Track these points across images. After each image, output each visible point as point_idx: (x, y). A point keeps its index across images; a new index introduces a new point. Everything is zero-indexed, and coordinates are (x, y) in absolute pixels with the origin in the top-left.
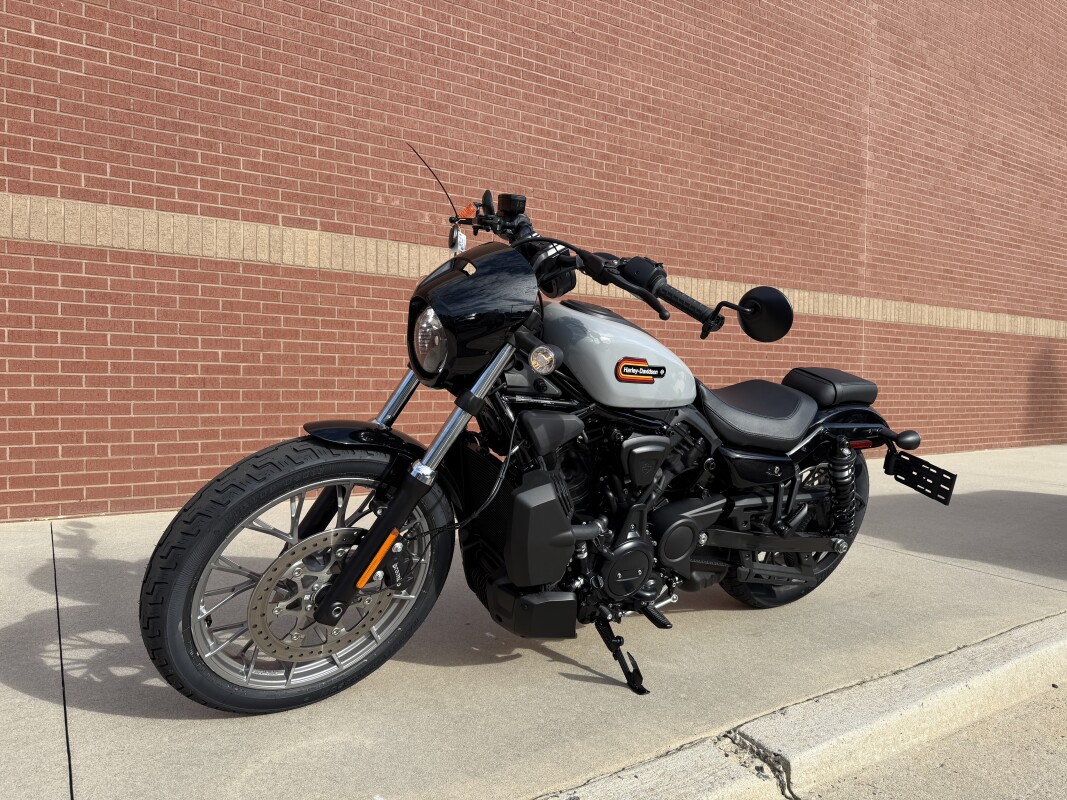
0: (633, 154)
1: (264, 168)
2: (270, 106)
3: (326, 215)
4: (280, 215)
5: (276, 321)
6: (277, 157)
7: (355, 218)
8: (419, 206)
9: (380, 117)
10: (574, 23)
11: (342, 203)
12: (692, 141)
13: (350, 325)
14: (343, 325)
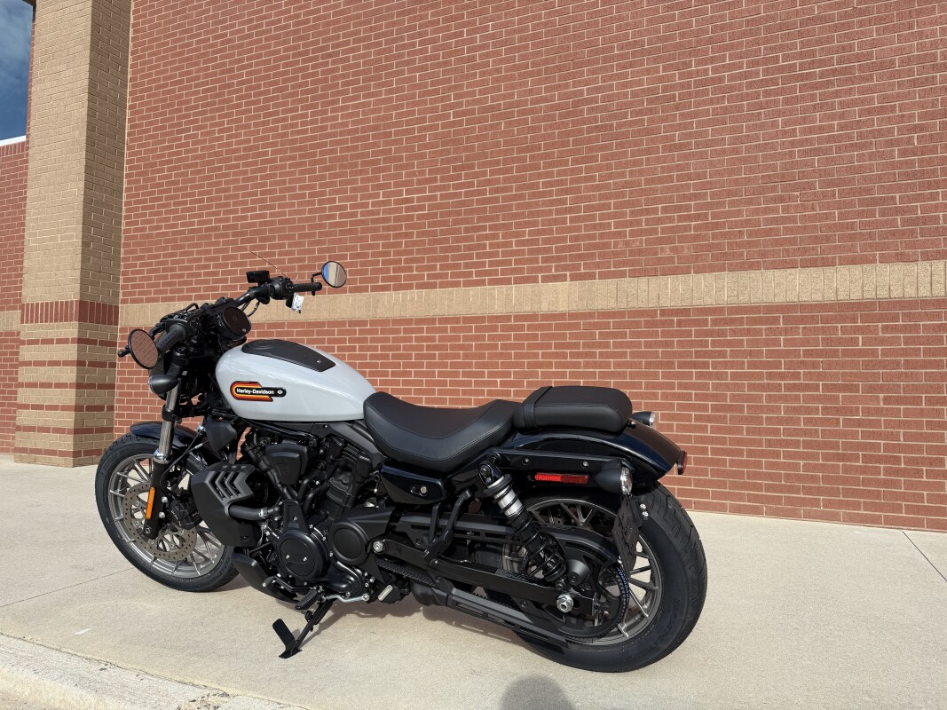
1: (530, 242)
3: (573, 268)
4: (540, 275)
7: (598, 265)
9: (623, 175)
11: (588, 255)
13: (593, 355)
14: (586, 355)
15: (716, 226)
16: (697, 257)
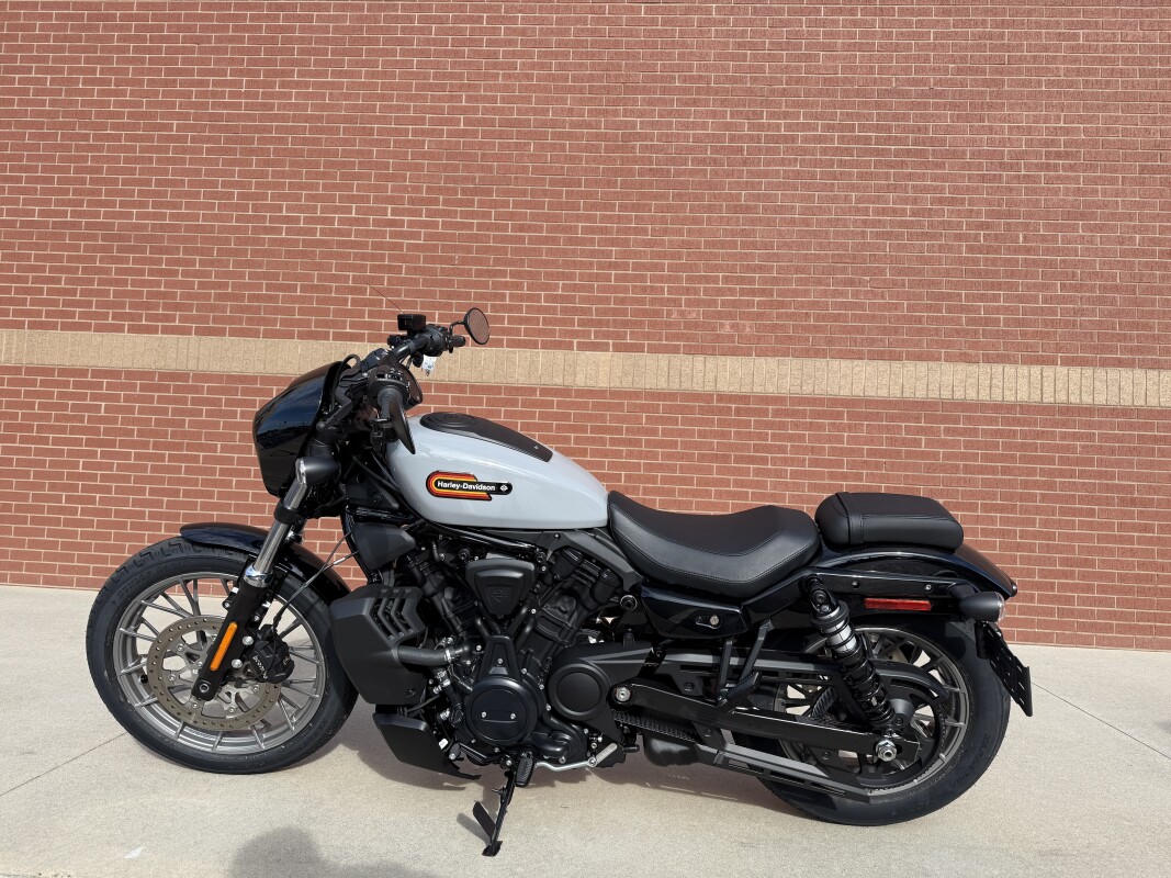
1: (563, 299)
2: (570, 241)
3: (618, 336)
4: (575, 341)
6: (575, 288)
7: (648, 336)
8: (720, 315)
9: (680, 232)
10: (933, 77)
11: (635, 323)
13: (638, 443)
14: (630, 442)
15: (782, 305)
16: (759, 338)
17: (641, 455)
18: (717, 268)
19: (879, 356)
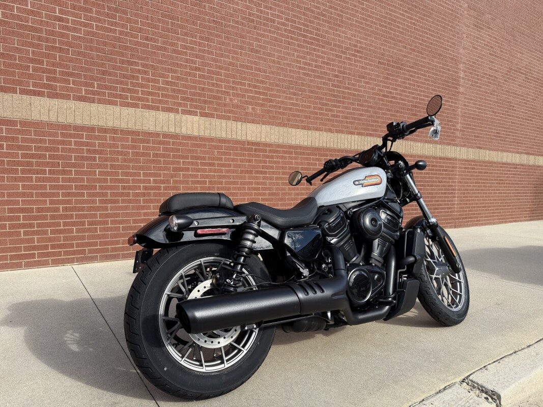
0: (350, 74)
1: (172, 84)
2: (175, 51)
3: (202, 108)
4: (180, 108)
5: (178, 163)
6: (178, 78)
7: (216, 110)
8: (247, 103)
9: (228, 57)
10: (322, 7)
11: (210, 102)
12: (378, 68)
13: (213, 165)
14: (210, 164)
15: (271, 101)
16: (263, 116)
17: (215, 171)
18: (245, 79)
19: (304, 128)
